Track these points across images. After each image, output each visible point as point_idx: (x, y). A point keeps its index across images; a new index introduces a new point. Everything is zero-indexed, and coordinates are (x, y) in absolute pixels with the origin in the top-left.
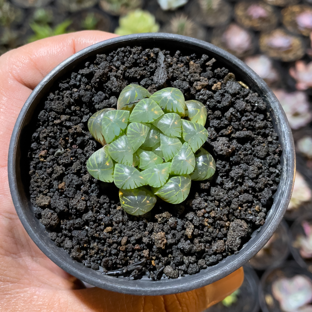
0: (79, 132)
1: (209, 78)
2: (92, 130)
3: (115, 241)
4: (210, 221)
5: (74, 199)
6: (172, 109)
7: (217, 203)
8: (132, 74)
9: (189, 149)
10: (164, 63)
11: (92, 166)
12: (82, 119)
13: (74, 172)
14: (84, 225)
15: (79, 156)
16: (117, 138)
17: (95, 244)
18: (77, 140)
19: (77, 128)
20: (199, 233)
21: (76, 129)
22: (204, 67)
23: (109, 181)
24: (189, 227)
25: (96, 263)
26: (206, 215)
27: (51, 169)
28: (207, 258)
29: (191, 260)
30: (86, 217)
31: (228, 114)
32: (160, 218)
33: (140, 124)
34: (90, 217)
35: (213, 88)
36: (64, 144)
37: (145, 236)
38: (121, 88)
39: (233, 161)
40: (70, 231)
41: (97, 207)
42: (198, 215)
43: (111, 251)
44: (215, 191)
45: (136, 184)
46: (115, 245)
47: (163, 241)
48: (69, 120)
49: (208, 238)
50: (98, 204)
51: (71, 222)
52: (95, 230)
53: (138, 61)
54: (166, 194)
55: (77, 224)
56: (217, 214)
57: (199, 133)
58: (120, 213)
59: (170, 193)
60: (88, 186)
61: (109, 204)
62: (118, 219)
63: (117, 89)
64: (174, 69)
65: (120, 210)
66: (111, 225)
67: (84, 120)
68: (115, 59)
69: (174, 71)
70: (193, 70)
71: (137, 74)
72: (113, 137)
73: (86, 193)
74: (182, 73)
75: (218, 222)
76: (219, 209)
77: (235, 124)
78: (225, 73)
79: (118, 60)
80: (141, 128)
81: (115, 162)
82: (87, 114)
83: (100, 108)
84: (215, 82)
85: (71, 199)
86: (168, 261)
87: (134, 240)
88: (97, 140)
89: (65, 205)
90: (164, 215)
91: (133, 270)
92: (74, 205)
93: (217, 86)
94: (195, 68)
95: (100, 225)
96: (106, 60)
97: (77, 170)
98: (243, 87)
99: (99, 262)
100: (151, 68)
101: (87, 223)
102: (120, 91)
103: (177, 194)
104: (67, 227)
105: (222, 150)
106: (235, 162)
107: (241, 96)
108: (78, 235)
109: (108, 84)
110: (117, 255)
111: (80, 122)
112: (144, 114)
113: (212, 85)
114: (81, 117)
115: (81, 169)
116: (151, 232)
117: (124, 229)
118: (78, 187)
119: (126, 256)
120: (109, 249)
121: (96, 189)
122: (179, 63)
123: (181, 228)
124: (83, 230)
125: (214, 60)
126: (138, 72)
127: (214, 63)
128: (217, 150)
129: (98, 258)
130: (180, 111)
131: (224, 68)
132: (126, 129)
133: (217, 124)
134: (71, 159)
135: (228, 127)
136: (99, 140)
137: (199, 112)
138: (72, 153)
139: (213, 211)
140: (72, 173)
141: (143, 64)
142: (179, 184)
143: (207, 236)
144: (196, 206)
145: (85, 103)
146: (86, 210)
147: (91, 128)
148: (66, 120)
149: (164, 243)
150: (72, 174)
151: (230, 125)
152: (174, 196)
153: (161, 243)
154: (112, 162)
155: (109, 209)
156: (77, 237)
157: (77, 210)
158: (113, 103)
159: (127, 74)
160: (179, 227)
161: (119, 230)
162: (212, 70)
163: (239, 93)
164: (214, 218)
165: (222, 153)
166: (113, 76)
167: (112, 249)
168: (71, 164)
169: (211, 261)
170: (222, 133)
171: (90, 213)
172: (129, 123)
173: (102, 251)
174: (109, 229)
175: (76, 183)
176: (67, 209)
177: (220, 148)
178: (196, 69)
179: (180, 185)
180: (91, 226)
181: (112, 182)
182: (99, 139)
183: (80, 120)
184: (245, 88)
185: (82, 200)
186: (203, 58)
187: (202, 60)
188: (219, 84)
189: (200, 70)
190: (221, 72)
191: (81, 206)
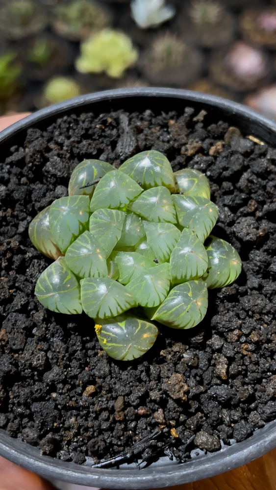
0: (14, 248)
1: (203, 140)
2: (36, 240)
3: (104, 406)
4: (252, 347)
5: (25, 352)
6: (155, 181)
7: (257, 316)
8: (84, 149)
10: (130, 127)
11: (43, 289)
12: (17, 229)
13: (17, 308)
14: (49, 392)
15: (21, 286)
16: (75, 238)
17: (73, 419)
18: (14, 261)
19: (10, 242)
20: (240, 369)
22: (191, 125)
23: (75, 310)
24: (219, 362)
25: (78, 452)
26: (243, 339)
28: (261, 408)
29: (234, 416)
30: (50, 377)
31: (242, 182)
32: (170, 353)
33: (108, 210)
34: (56, 376)
35: (211, 152)
37: (153, 389)
38: (69, 170)
39: (269, 249)
40: (27, 405)
41: (65, 358)
42: (229, 340)
43: (100, 425)
44: (249, 301)
45: (119, 305)
46: (105, 414)
47: (182, 387)
49: (255, 375)
50: (66, 354)
51: (27, 390)
52: (69, 395)
53: (90, 132)
55: (36, 391)
56: (261, 336)
57: (204, 207)
58: (105, 361)
60: (44, 329)
61: (84, 351)
62: (102, 372)
63: (64, 172)
64: (146, 135)
65: (102, 356)
66: (93, 382)
67: (21, 229)
68: (57, 133)
69: (147, 137)
70: (176, 131)
71: (91, 148)
73: (43, 339)
74: (158, 138)
75: (266, 345)
76: (262, 327)
77: (259, 195)
78: (224, 129)
79: (60, 134)
80: (110, 215)
82: (23, 220)
83: (43, 205)
84: (212, 145)
85: (20, 352)
86: (198, 425)
87: (136, 399)
88: (47, 254)
89: (11, 363)
90: (176, 348)
91: (144, 450)
92: (27, 360)
93: (216, 148)
94: (177, 129)
95: (74, 387)
96: (42, 136)
97: (21, 305)
98: (255, 144)
99: (84, 448)
100: (111, 136)
101: (52, 388)
102: (69, 174)
104: (22, 400)
105: (248, 234)
106: (272, 250)
107: (256, 156)
108: (42, 408)
109: (49, 167)
110: (111, 429)
111: (15, 234)
113: (209, 149)
114: (16, 226)
115: (27, 304)
116: (159, 380)
117: (115, 383)
118: (28, 332)
119: (126, 429)
120: (96, 423)
121: (57, 330)
122: (153, 128)
123: (207, 365)
124: (48, 400)
125: (203, 113)
126: (92, 145)
127: (205, 117)
128: (241, 235)
129: (81, 444)
130: (167, 183)
131: (220, 123)
133: (230, 201)
134: (9, 292)
135: (250, 202)
136: (49, 253)
137: (196, 182)
138: (9, 281)
139: (253, 332)
140: (14, 312)
141: (98, 136)
142: (189, 292)
143: (253, 372)
144: (224, 325)
146: (48, 367)
147: (34, 237)
149: (184, 390)
150: (15, 314)
151: (250, 198)
152: (184, 313)
153: (179, 391)
155: (85, 359)
156: (40, 411)
157: (34, 369)
158: (62, 194)
159: (76, 151)
160: (203, 363)
161: (107, 388)
162: (205, 127)
163: (252, 152)
164: (257, 343)
165: (251, 238)
166: (55, 155)
167: (101, 422)
168: (11, 299)
169: (268, 411)
170: (241, 212)
171: (56, 369)
173: (86, 429)
174: (91, 389)
175: (24, 326)
176: (15, 369)
177: (244, 231)
178: (181, 130)
180: (60, 391)
183: (16, 231)
184: (260, 145)
185: (39, 350)
186: (187, 113)
187: (186, 117)
188: (219, 144)
189: (185, 131)
190: (217, 127)
191: (39, 360)
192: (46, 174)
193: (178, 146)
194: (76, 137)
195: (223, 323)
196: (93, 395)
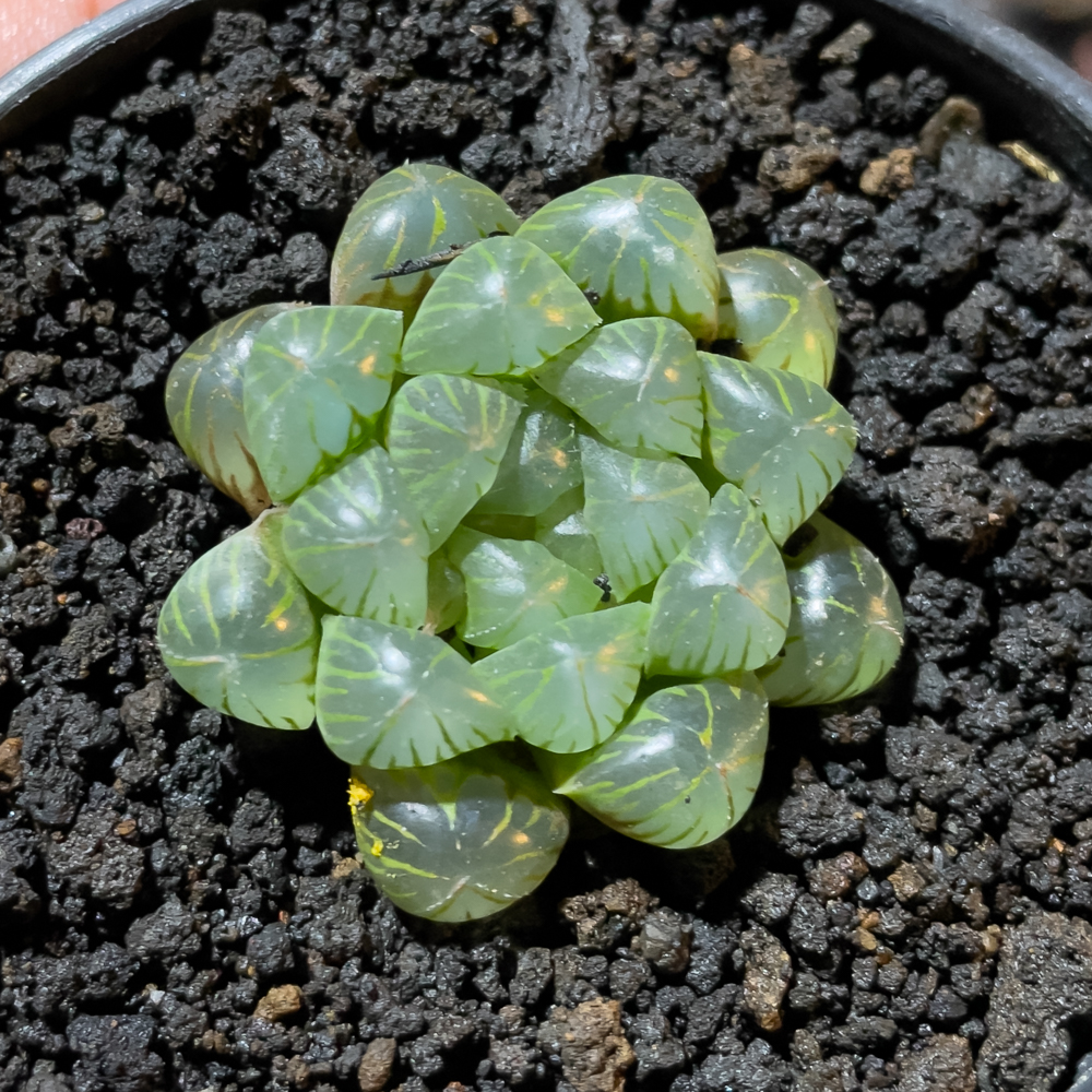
0: (106, 440)
1: (843, 131)
2: (187, 427)
3: (323, 1067)
4: (892, 922)
5: (73, 837)
6: (648, 297)
7: (927, 815)
8: (415, 112)
9: (750, 524)
10: (592, 54)
11: (188, 636)
12: (127, 371)
14: (137, 984)
15: (102, 581)
16: (331, 465)
17: (210, 1091)
18: (98, 487)
19: (94, 419)
20: (826, 995)
21: (88, 423)
22: (809, 72)
23: (289, 721)
24: (761, 964)
26: (869, 890)
30: (146, 937)
31: (966, 318)
32: (591, 914)
33: (466, 382)
34: (171, 936)
35: (869, 182)
36: (16, 517)
37: (508, 1035)
38: (348, 191)
39: (1011, 577)
40: (57, 1021)
41: (211, 872)
42: (815, 887)
44: (916, 752)
47: (613, 1051)
48: (57, 379)
49: (875, 1023)
50: (217, 857)
51: (62, 968)
52: (206, 1009)
53: (445, 50)
54: (626, 790)
55: (95, 978)
56: (929, 883)
57: (808, 427)
58: (354, 901)
59: (650, 788)
60: (154, 754)
61: (283, 851)
62: (337, 938)
63: (327, 191)
64: (645, 89)
65: (348, 881)
66: (299, 975)
67: (140, 377)
68: (319, 36)
69: (647, 97)
70: (757, 88)
71: (438, 113)
72: (311, 461)
73: (147, 793)
74: (689, 106)
75: (939, 928)
76: (936, 850)
77: (1010, 372)
78: (928, 101)
79: (334, 40)
80: (469, 403)
81: (320, 609)
82: (154, 346)
83: (231, 303)
84: (874, 153)
85: (57, 835)
87: (431, 1055)
88: (222, 483)
89: (20, 871)
90: (616, 896)
92: (77, 871)
93: (889, 170)
94: (759, 79)
95: (230, 975)
96: (267, 42)
98: (1030, 173)
100: (520, 78)
101: (154, 970)
102: (346, 206)
103: (693, 788)
104: (41, 1001)
105: (948, 516)
106: (1024, 581)
107: (1026, 222)
108: (104, 1043)
109: (276, 167)
111: (116, 391)
112: (490, 322)
113: (860, 169)
114: (125, 362)
115: (113, 658)
116: (537, 1009)
117: (374, 996)
118: (96, 765)
121: (203, 768)
122: (672, 59)
123: (715, 975)
124: (133, 1010)
125: (861, 32)
126: (444, 102)
127: (867, 49)
128: (921, 515)
130: (689, 308)
131: (919, 74)
132: (384, 416)
133: (911, 373)
134: (56, 603)
135: (973, 392)
136: (228, 482)
137: (795, 311)
138: (63, 565)
139: (905, 865)
140: (59, 685)
141: (471, 66)
142: (702, 728)
143: (871, 1012)
144: (806, 832)
145: (144, 279)
146: (148, 898)
147: (182, 417)
148: (34, 380)
149: (619, 1062)
150: (61, 690)
151: (978, 379)
153: (600, 1069)
154: (304, 606)
155: (283, 879)
156: (98, 1057)
157: (93, 903)
158: (304, 270)
159: (382, 116)
160: (703, 967)
161: (343, 1003)
162: (859, 86)
163: (1012, 207)
164: (912, 904)
165: (954, 532)
166: (303, 123)
168: (57, 628)
170: (938, 428)
171: (173, 912)
172: (400, 379)
174: (285, 996)
175: (84, 742)
176: (33, 895)
177: (937, 500)
178: (771, 84)
179: (706, 738)
180: (180, 989)
181: (304, 725)
182: (233, 478)
183: (118, 380)
184: (1046, 180)
185: (123, 837)
186: (803, 24)
187: (799, 38)
188: (900, 158)
189: (787, 89)
190: (904, 94)
191: (116, 877)
192: (258, 186)
193: (756, 141)
194: (392, 62)
195: (801, 824)
196: (287, 1020)
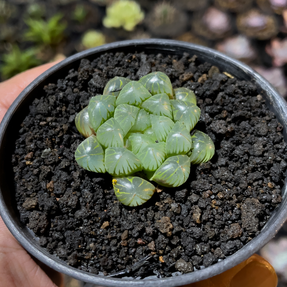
3: (114, 236)
4: (219, 203)
5: (64, 196)
8: (116, 72)
12: (68, 119)
13: (62, 168)
15: (67, 154)
17: (92, 244)
19: (63, 125)
20: (210, 217)
24: (195, 212)
26: (213, 197)
27: (37, 170)
28: (223, 246)
29: (204, 248)
30: (79, 214)
34: (84, 213)
36: (50, 143)
41: (91, 203)
42: (203, 197)
43: (110, 249)
44: (219, 172)
46: (114, 242)
50: (92, 200)
52: (91, 227)
55: (69, 223)
56: (225, 195)
58: (118, 206)
60: (79, 183)
62: (115, 213)
65: (116, 203)
67: (71, 120)
73: (78, 189)
75: (228, 202)
82: (73, 114)
85: (61, 196)
87: (137, 233)
91: (139, 268)
95: (95, 222)
97: (65, 166)
99: (98, 265)
110: (118, 252)
115: (70, 166)
119: (128, 253)
120: (108, 248)
121: (88, 184)
123: (186, 213)
128: (215, 129)
134: (59, 158)
138: (59, 151)
139: (220, 192)
143: (219, 220)
144: (200, 187)
148: (52, 121)
149: (170, 227)
155: (104, 204)
156: (71, 236)
160: (184, 212)
161: (117, 224)
164: (222, 199)
165: (222, 132)
167: (111, 247)
168: (59, 162)
171: (84, 209)
174: (106, 224)
175: (65, 179)
180: (85, 224)
195: (200, 185)
196: (107, 228)
